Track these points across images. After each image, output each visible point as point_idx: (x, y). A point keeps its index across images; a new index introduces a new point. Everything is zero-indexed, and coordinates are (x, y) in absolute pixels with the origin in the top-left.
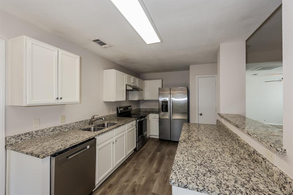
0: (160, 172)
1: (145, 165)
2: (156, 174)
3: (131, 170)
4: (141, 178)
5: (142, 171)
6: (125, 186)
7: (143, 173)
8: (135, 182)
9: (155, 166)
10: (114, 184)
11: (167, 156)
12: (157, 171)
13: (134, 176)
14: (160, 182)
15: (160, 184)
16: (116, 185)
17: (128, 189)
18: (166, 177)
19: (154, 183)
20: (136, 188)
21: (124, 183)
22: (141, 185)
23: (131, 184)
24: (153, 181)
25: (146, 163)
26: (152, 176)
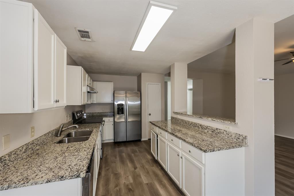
0: (138, 168)
1: (120, 167)
2: (136, 170)
3: (112, 176)
4: (127, 178)
5: (122, 173)
6: (118, 190)
7: (125, 173)
8: (125, 183)
9: (130, 165)
10: (106, 194)
11: (133, 155)
12: (135, 168)
13: (119, 179)
14: (145, 174)
15: (146, 176)
16: (108, 193)
17: (124, 191)
18: (145, 169)
19: (141, 177)
20: (130, 187)
21: (114, 188)
22: (132, 183)
23: (122, 186)
24: (139, 176)
25: (119, 165)
26: (135, 173)
